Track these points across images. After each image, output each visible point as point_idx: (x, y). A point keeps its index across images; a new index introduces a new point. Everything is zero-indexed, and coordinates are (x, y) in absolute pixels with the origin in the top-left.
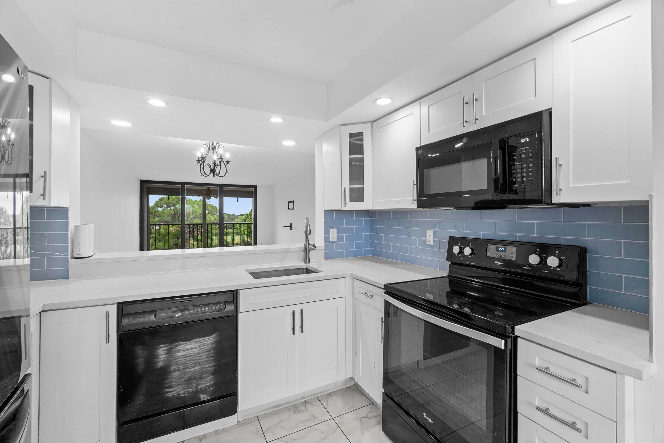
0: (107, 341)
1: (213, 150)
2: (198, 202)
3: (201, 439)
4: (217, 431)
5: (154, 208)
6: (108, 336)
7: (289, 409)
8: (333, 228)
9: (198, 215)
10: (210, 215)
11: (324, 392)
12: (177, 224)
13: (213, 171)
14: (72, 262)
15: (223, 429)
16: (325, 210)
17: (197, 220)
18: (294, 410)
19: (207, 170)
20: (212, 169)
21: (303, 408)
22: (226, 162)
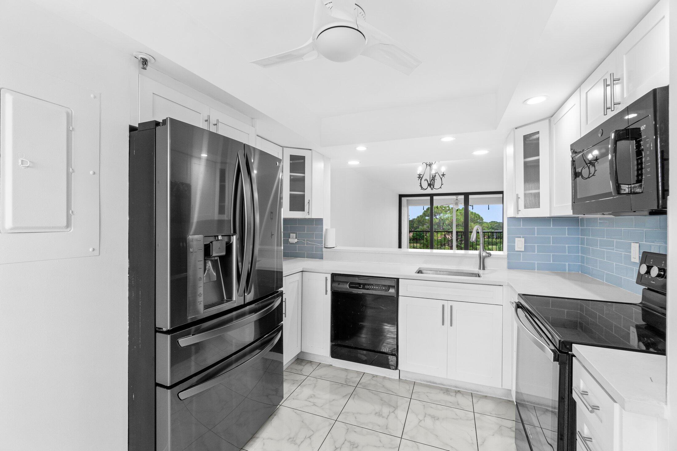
0: (326, 294)
1: (430, 166)
2: (461, 210)
3: (374, 377)
4: (385, 377)
5: (423, 217)
6: (326, 291)
7: (441, 389)
8: (520, 237)
9: (461, 223)
10: (473, 224)
11: (481, 392)
12: (441, 232)
13: (430, 185)
14: (324, 249)
15: (389, 378)
16: (508, 218)
17: (459, 228)
18: (445, 392)
19: (425, 185)
21: (453, 394)
22: (442, 175)
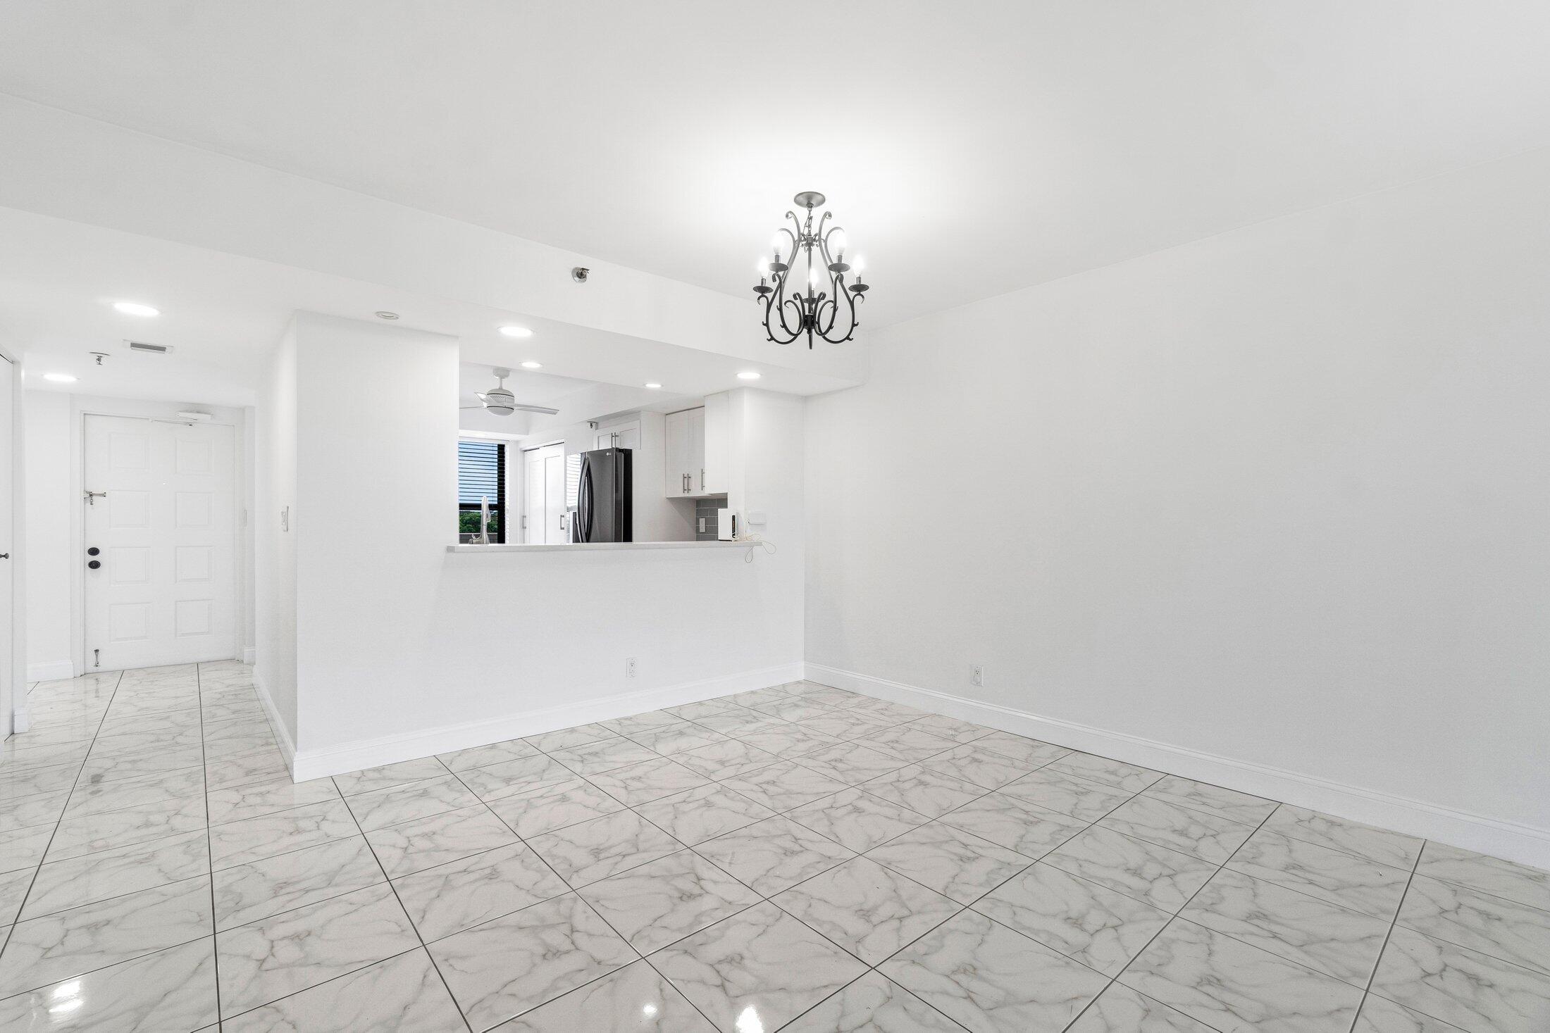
20: (807, 313)
